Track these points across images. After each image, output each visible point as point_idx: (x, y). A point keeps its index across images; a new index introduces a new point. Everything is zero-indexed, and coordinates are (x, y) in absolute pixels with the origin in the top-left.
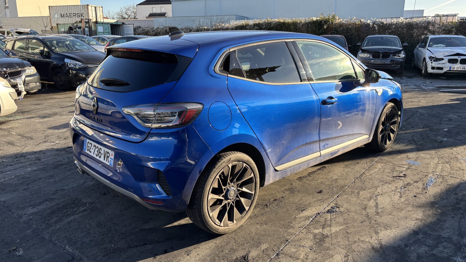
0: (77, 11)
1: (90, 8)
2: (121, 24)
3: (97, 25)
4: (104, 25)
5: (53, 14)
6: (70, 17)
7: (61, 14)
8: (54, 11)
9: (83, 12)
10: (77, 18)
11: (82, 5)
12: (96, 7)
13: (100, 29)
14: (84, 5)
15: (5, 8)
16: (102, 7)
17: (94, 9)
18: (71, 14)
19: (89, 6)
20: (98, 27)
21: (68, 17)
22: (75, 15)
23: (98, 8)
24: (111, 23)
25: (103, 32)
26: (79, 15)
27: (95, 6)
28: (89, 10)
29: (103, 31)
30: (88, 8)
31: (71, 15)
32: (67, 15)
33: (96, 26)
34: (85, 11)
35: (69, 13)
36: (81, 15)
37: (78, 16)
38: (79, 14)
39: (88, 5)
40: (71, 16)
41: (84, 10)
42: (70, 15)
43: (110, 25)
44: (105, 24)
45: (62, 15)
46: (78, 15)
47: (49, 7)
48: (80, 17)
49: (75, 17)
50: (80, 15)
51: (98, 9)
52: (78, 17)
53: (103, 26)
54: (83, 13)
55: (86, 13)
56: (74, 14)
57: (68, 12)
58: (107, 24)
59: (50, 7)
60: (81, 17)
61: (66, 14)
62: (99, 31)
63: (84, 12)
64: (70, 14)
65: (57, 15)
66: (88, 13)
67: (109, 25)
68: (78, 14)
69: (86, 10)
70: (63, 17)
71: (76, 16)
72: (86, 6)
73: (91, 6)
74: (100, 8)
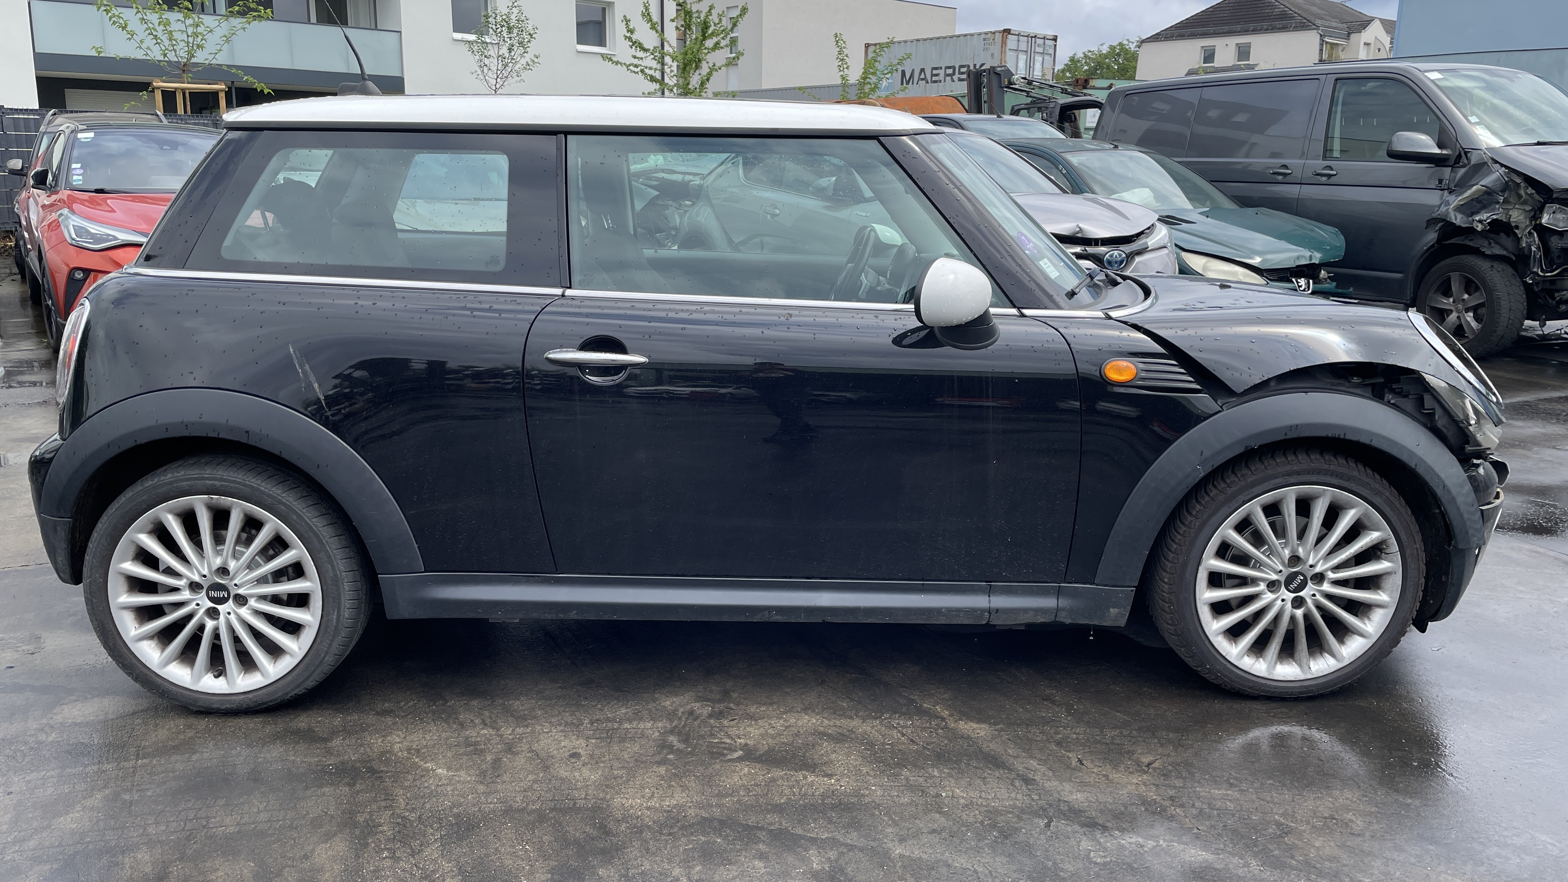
0: (962, 57)
1: (1012, 41)
6: (935, 82)
7: (903, 72)
9: (984, 59)
10: (958, 83)
11: (986, 33)
12: (1033, 38)
14: (994, 33)
18: (938, 71)
21: (927, 82)
22: (950, 71)
23: (1040, 41)
27: (1032, 34)
28: (1008, 52)
30: (1004, 43)
31: (937, 75)
32: (922, 76)
34: (992, 55)
35: (931, 66)
37: (965, 77)
38: (969, 67)
39: (1007, 31)
40: (934, 78)
42: (935, 75)
46: (963, 73)
47: (867, 46)
52: (961, 80)
56: (947, 68)
59: (871, 48)
61: (923, 70)
63: (986, 61)
64: (935, 72)
65: (890, 78)
69: (995, 51)
70: (908, 83)
71: (957, 76)
72: (998, 37)
73: (1018, 35)
74: (1047, 42)
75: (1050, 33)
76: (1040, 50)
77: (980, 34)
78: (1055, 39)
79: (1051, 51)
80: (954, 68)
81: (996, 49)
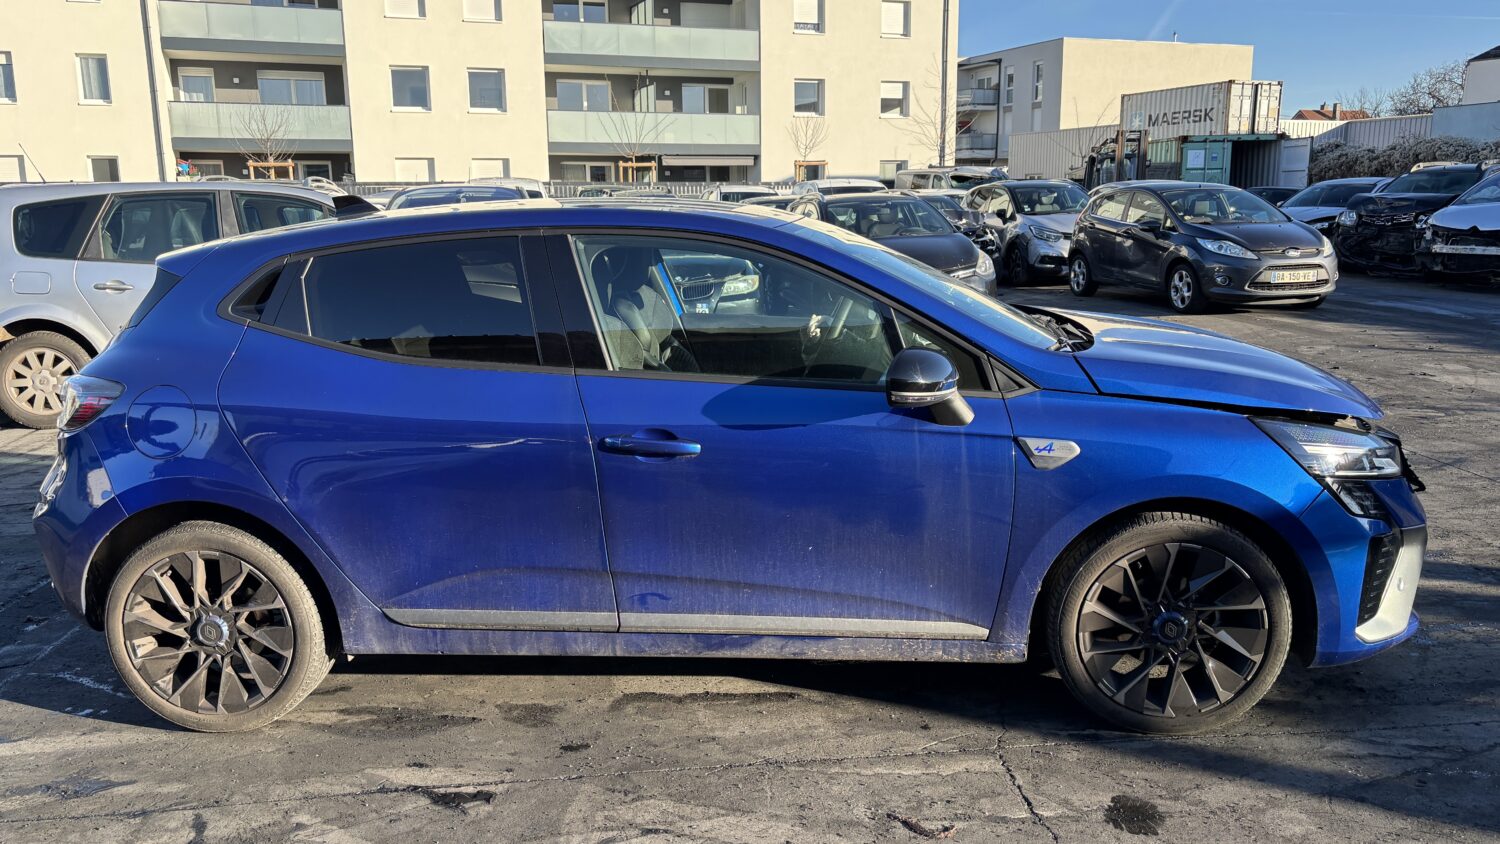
0: (1196, 103)
1: (1235, 90)
2: (1274, 138)
3: (1186, 145)
4: (1208, 145)
5: (1129, 118)
7: (1150, 117)
8: (1134, 108)
9: (1213, 104)
10: (1192, 124)
11: (1214, 84)
12: (1257, 86)
13: (1195, 158)
14: (1221, 83)
15: (1033, 108)
16: (1280, 84)
17: (1248, 91)
18: (1177, 115)
19: (1233, 86)
20: (1189, 152)
23: (1266, 87)
24: (1235, 139)
25: (1204, 169)
26: (1200, 116)
27: (1256, 82)
28: (1232, 97)
29: (1202, 166)
30: (1229, 91)
33: (1182, 149)
34: (1219, 102)
35: (1172, 111)
36: (1206, 115)
37: (1197, 119)
38: (1201, 111)
39: (1230, 82)
40: (1176, 121)
41: (1216, 100)
42: (1175, 118)
43: (1230, 144)
44: (1215, 141)
45: (1153, 119)
46: (1195, 116)
47: (1123, 97)
48: (1200, 120)
49: (1186, 124)
50: (1203, 114)
51: (1264, 92)
52: (1195, 122)
53: (1206, 149)
54: (1212, 109)
55: (1221, 106)
56: (1185, 112)
57: (1170, 110)
58: (1219, 141)
59: (1126, 99)
60: (1205, 120)
61: (1165, 114)
62: (1189, 166)
63: (1215, 106)
65: (1140, 121)
66: (1227, 107)
67: (1229, 146)
68: (1198, 113)
69: (1221, 97)
70: (1154, 125)
71: (1192, 118)
72: (1225, 86)
73: (1243, 84)
74: (1273, 87)
76: (1267, 93)
77: (1210, 85)
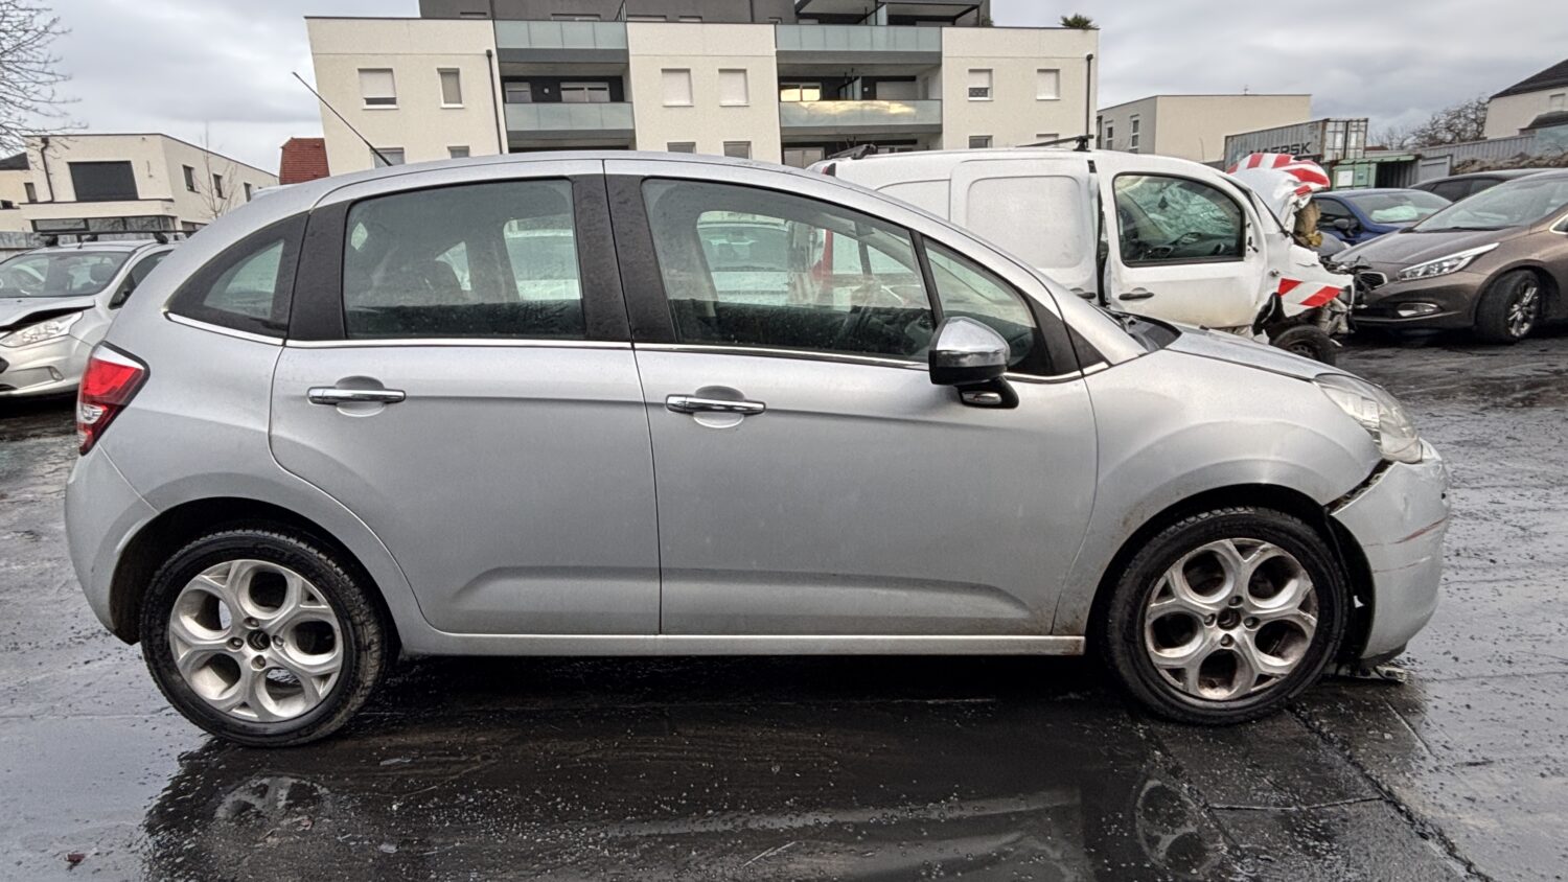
0: (1294, 139)
1: (1330, 127)
2: (1411, 158)
5: (1232, 155)
8: (1237, 146)
9: (1309, 139)
11: (1312, 123)
12: (1347, 122)
13: (1344, 178)
14: (1317, 122)
17: (1341, 127)
18: (1277, 150)
19: (1328, 123)
20: (1340, 173)
22: (1285, 149)
25: (1352, 186)
26: (1299, 150)
28: (1327, 132)
29: (1351, 184)
30: (1324, 128)
34: (1316, 136)
35: (1272, 147)
36: (1304, 148)
37: (1296, 152)
38: (1298, 145)
39: (1327, 120)
41: (1312, 135)
43: (1375, 165)
44: (1362, 163)
46: (1294, 150)
47: (1227, 137)
48: (1298, 153)
50: (1300, 148)
51: (1354, 127)
53: (1354, 170)
54: (1308, 144)
55: (1317, 141)
56: (1285, 147)
57: (1270, 146)
58: (1366, 163)
59: (1229, 139)
60: (1303, 153)
61: (1266, 150)
63: (1311, 141)
66: (1323, 141)
67: (1373, 166)
68: (1296, 147)
71: (1290, 152)
72: (1321, 124)
73: (1336, 122)
74: (1361, 124)
75: (1362, 117)
76: (1355, 129)
77: (1307, 124)
78: (1366, 120)
79: (1363, 129)
80: (1287, 147)
81: (1318, 133)
